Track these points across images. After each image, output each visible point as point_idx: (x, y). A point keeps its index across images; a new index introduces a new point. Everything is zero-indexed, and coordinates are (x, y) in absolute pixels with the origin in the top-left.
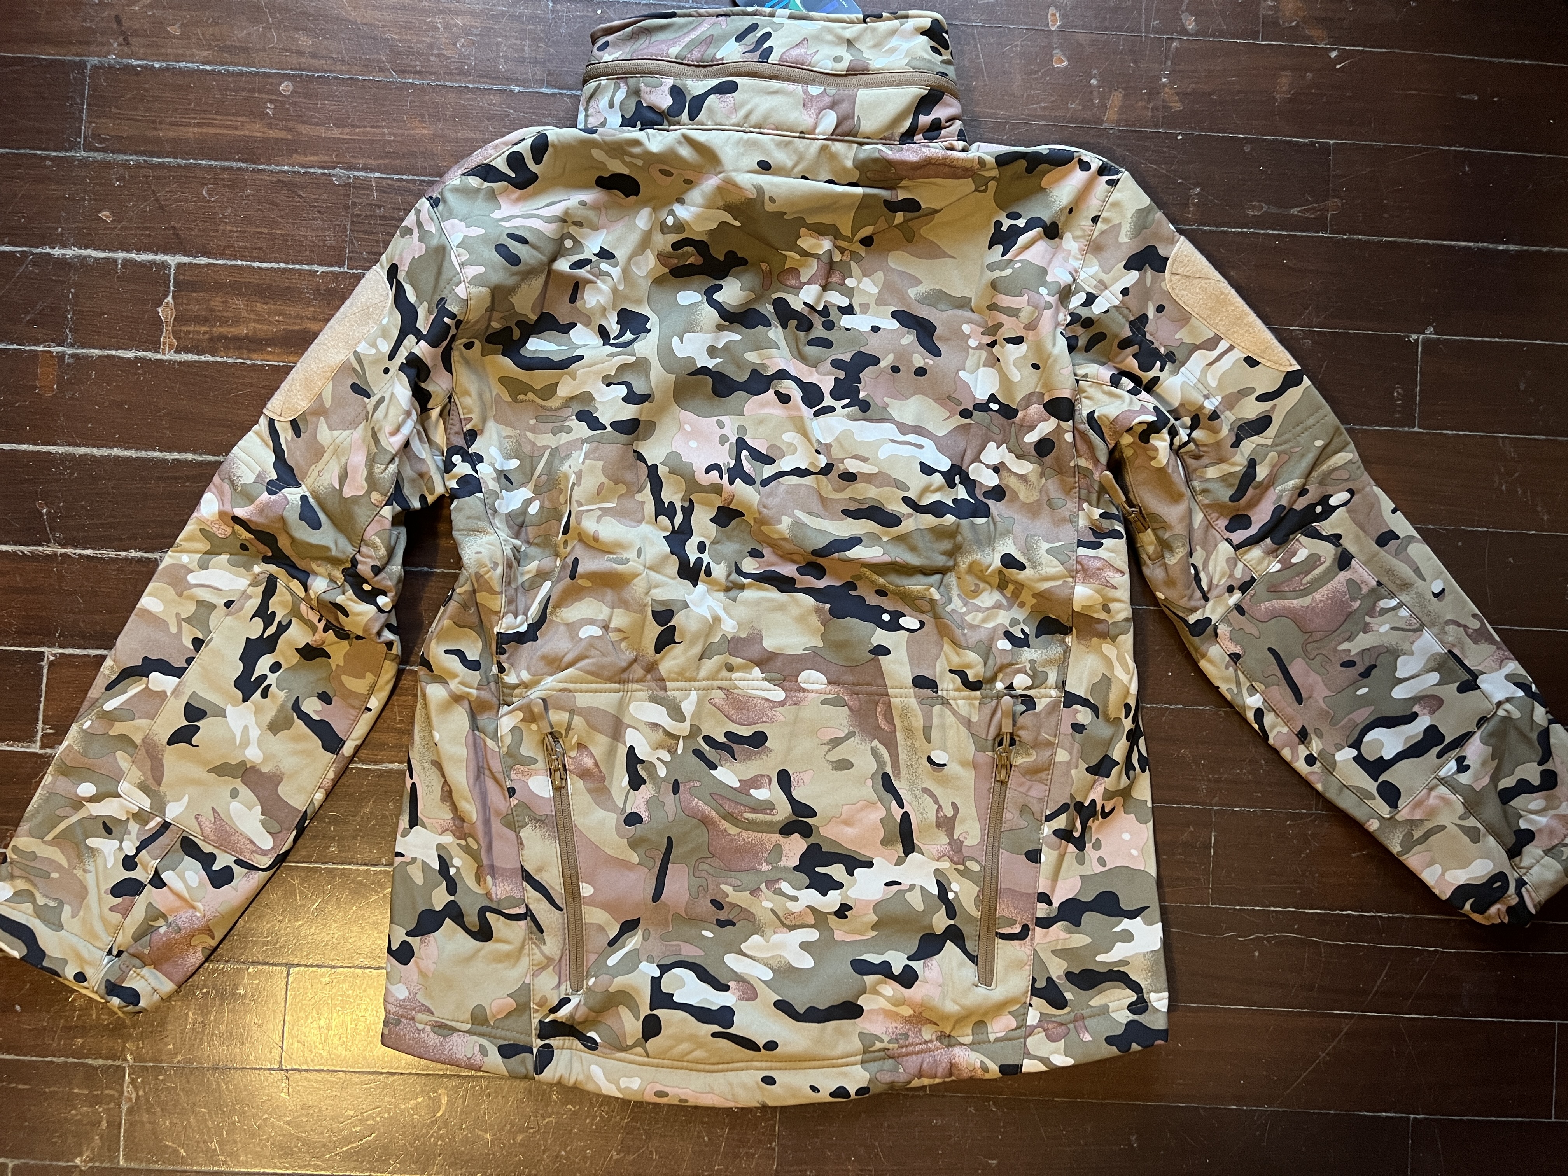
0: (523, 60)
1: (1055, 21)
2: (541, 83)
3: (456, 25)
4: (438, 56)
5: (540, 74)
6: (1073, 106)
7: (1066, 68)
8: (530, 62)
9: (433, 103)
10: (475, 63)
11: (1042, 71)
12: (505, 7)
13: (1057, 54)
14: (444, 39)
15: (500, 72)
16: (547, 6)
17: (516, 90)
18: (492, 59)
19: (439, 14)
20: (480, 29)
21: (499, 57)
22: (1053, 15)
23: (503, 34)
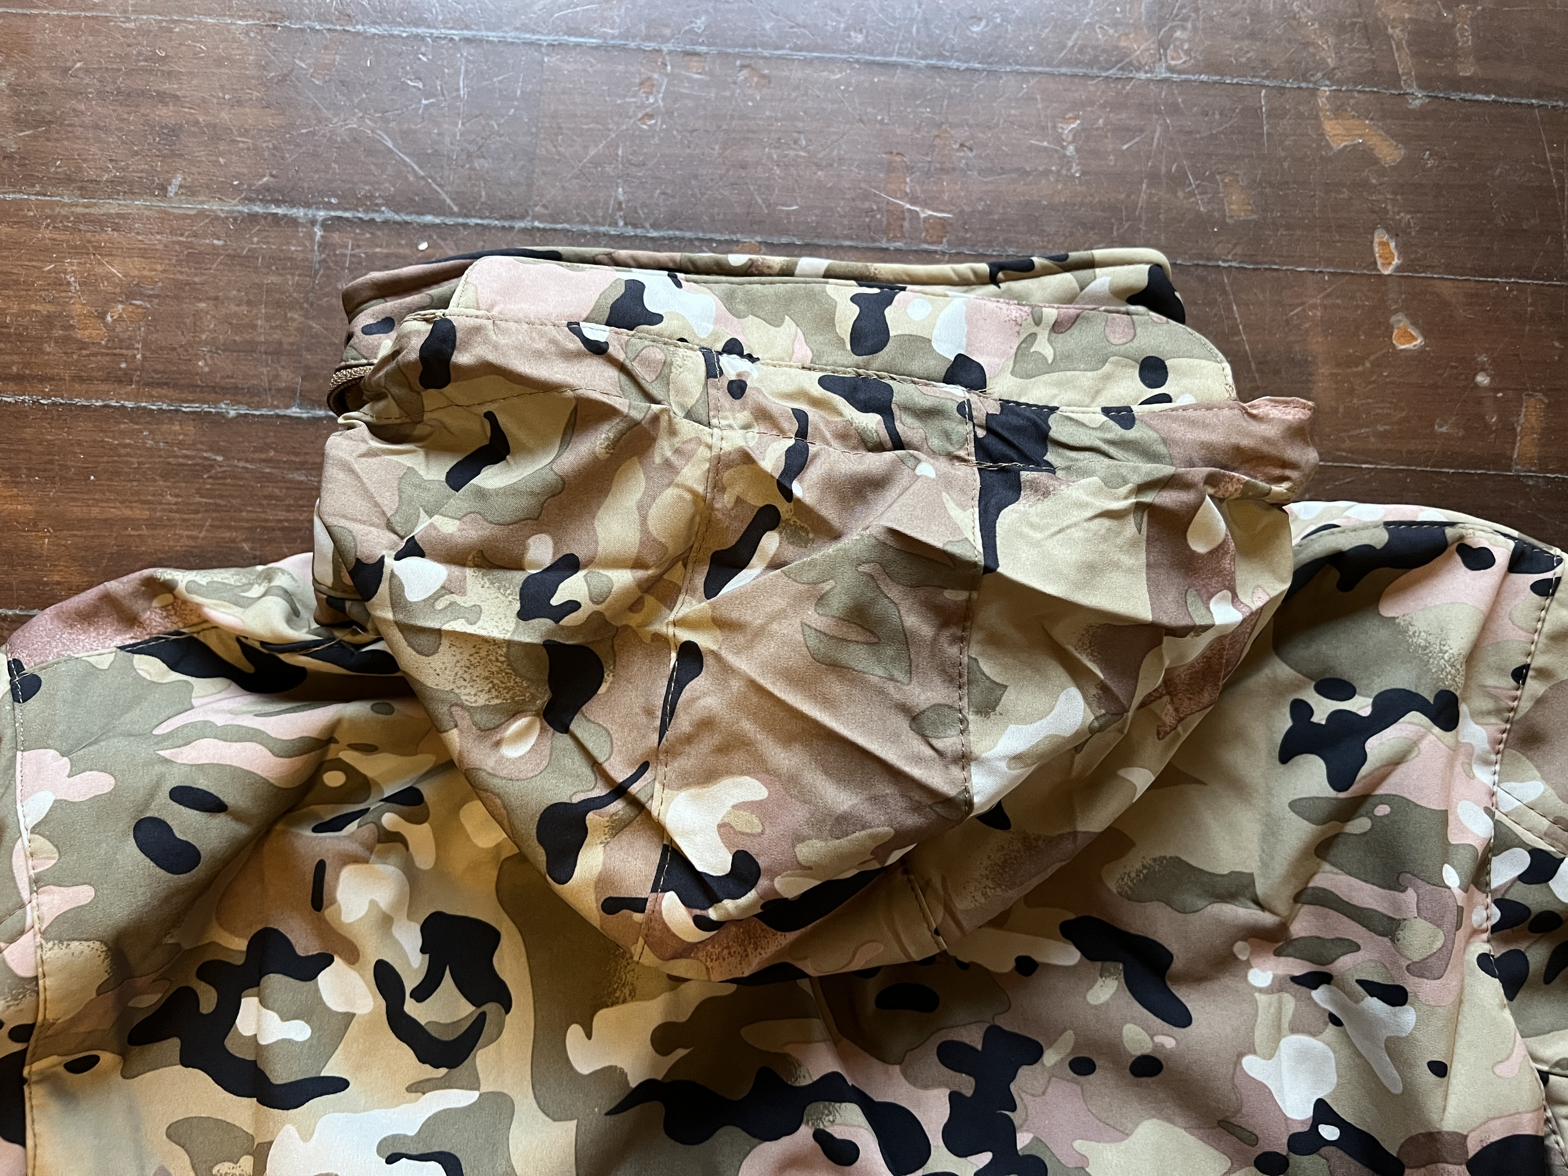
0: (251, 348)
1: (1387, 258)
2: (290, 395)
3: (109, 277)
4: (65, 341)
5: (287, 377)
6: (1444, 429)
7: (1421, 351)
8: (266, 353)
9: (40, 444)
10: (144, 356)
11: (1372, 358)
12: (219, 239)
13: (1400, 322)
14: (79, 307)
15: (197, 374)
16: (311, 236)
17: (232, 413)
18: (181, 346)
19: (72, 255)
20: (160, 284)
21: (199, 343)
22: (1384, 244)
23: (212, 294)
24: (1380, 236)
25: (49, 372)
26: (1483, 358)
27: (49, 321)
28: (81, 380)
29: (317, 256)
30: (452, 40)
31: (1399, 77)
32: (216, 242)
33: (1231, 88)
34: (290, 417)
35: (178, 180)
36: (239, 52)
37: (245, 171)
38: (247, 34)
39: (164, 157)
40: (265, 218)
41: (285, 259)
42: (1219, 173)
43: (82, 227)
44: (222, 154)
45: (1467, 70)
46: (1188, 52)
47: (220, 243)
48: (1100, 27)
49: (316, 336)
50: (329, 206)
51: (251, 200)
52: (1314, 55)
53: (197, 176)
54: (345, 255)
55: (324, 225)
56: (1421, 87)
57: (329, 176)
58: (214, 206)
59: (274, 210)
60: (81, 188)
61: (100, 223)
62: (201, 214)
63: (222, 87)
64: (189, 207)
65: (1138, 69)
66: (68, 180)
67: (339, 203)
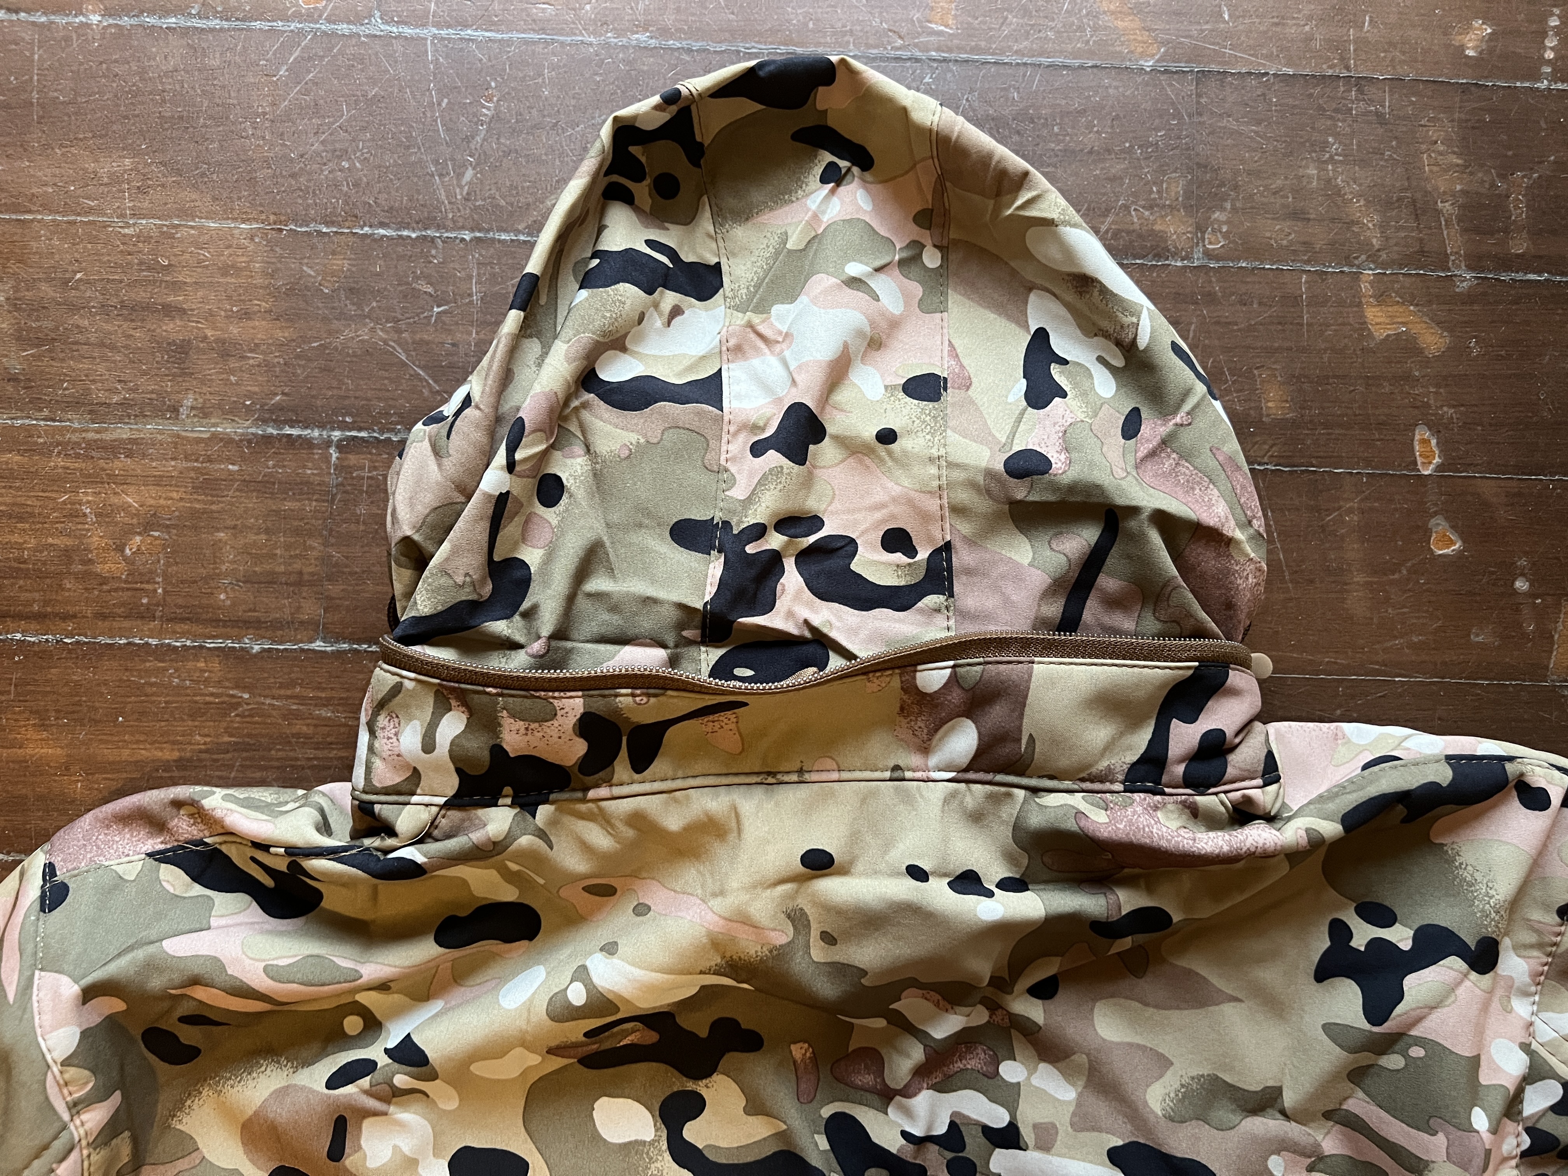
0: (271, 579)
1: (1428, 457)
2: (313, 628)
3: (126, 507)
4: (85, 575)
5: (311, 609)
6: (1480, 639)
7: (1460, 554)
8: (286, 584)
9: (66, 684)
10: (165, 591)
11: (1409, 564)
12: (233, 464)
13: (1439, 525)
14: (97, 538)
15: (219, 609)
16: (327, 458)
17: (257, 648)
18: (202, 578)
19: (86, 484)
20: (177, 513)
21: (218, 575)
22: (1425, 442)
23: (230, 523)
24: (1421, 433)
25: (71, 610)
26: (1523, 562)
27: (67, 554)
28: (103, 617)
29: (333, 480)
30: (463, 240)
31: (1447, 256)
32: (230, 467)
33: (1271, 274)
34: (313, 651)
35: (189, 402)
36: (244, 259)
37: (256, 389)
38: (252, 239)
39: (174, 375)
40: (280, 441)
41: (301, 483)
42: (1257, 368)
43: (94, 454)
44: (232, 372)
45: (1519, 246)
46: (1226, 236)
47: (236, 468)
48: (1135, 210)
49: (336, 565)
50: (344, 426)
51: (265, 421)
52: (1358, 234)
53: (208, 396)
54: (363, 478)
55: (340, 447)
56: (1470, 268)
57: (342, 393)
58: (226, 428)
59: (288, 431)
60: (91, 412)
61: (112, 449)
62: (214, 437)
63: (229, 298)
64: (202, 431)
65: (1174, 255)
66: (75, 404)
67: (354, 422)
